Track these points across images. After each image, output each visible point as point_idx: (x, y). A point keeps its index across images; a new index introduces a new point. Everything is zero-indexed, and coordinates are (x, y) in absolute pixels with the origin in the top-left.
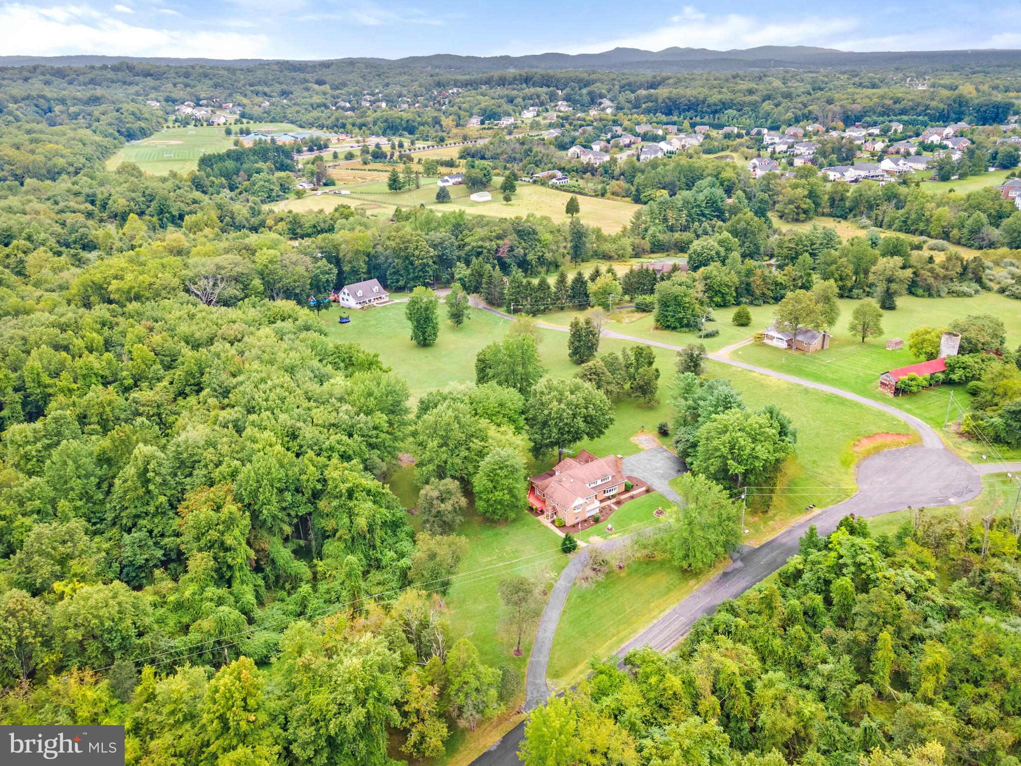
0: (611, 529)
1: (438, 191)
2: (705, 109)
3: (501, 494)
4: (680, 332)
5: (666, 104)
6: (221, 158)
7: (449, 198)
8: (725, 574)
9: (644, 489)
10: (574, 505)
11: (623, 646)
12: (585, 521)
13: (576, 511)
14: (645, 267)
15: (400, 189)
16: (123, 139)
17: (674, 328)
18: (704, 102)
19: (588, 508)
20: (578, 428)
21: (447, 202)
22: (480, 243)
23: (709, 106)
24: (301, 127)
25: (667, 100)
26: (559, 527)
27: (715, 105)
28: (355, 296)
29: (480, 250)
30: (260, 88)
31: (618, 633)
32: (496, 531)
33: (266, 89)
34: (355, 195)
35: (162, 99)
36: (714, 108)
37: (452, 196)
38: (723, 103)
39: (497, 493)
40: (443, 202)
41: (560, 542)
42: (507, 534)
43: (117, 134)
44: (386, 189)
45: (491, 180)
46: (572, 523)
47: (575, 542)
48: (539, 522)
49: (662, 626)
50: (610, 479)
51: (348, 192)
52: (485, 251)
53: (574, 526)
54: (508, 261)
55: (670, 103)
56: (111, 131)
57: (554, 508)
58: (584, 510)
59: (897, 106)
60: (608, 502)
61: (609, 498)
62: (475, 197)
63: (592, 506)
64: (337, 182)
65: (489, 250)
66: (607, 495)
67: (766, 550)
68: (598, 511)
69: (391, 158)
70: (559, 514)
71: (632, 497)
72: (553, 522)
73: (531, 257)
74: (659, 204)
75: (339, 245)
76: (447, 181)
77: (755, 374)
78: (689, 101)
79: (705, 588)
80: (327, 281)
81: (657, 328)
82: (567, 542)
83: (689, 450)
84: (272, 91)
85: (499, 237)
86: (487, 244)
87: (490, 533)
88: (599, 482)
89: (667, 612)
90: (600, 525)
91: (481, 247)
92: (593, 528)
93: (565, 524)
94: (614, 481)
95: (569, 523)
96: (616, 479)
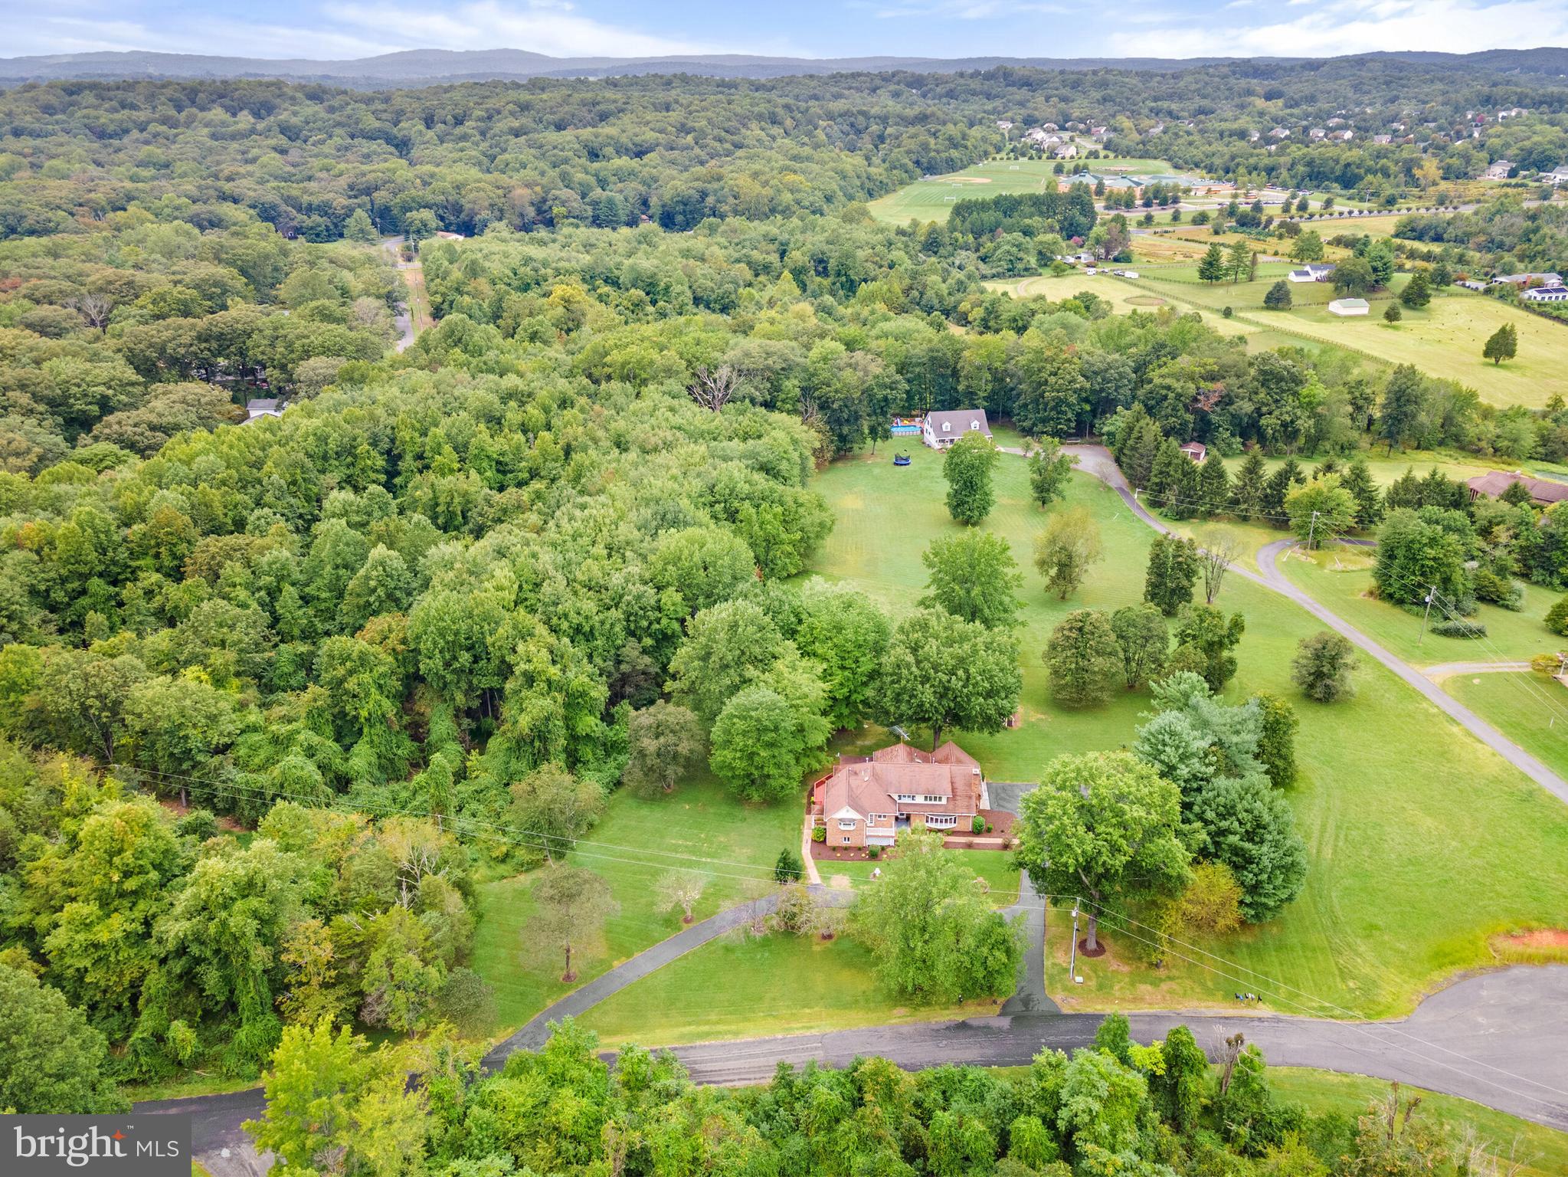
1: (1270, 289)
4: (1408, 611)
6: (983, 206)
7: (1289, 302)
8: (963, 1026)
11: (698, 1043)
12: (859, 849)
13: (844, 827)
14: (1438, 477)
15: (1217, 278)
16: (918, 171)
17: (1400, 602)
19: (871, 831)
21: (1282, 310)
22: (1168, 381)
24: (1177, 167)
26: (814, 841)
28: (938, 429)
29: (1164, 392)
30: (1165, 105)
31: (717, 1023)
33: (1174, 106)
34: (1142, 282)
35: (1019, 118)
37: (1295, 299)
40: (1275, 309)
43: (911, 165)
44: (1195, 276)
45: (1388, 280)
46: (836, 845)
49: (780, 1048)
51: (1134, 275)
52: (1171, 395)
54: (1214, 418)
56: (906, 161)
57: (822, 810)
58: (859, 830)
62: (1336, 306)
63: (881, 831)
64: (1135, 258)
65: (1179, 396)
66: (931, 825)
67: (1073, 1025)
68: (891, 842)
69: (1266, 227)
72: (813, 831)
73: (1268, 422)
75: (962, 350)
76: (1307, 274)
77: (1455, 729)
79: (905, 1030)
80: (886, 399)
81: (1371, 593)
84: (1183, 110)
85: (1212, 377)
86: (1177, 386)
88: (920, 799)
89: (814, 1032)
91: (1169, 388)
92: (858, 863)
93: (825, 841)
94: (951, 807)
95: (831, 841)
96: (955, 806)
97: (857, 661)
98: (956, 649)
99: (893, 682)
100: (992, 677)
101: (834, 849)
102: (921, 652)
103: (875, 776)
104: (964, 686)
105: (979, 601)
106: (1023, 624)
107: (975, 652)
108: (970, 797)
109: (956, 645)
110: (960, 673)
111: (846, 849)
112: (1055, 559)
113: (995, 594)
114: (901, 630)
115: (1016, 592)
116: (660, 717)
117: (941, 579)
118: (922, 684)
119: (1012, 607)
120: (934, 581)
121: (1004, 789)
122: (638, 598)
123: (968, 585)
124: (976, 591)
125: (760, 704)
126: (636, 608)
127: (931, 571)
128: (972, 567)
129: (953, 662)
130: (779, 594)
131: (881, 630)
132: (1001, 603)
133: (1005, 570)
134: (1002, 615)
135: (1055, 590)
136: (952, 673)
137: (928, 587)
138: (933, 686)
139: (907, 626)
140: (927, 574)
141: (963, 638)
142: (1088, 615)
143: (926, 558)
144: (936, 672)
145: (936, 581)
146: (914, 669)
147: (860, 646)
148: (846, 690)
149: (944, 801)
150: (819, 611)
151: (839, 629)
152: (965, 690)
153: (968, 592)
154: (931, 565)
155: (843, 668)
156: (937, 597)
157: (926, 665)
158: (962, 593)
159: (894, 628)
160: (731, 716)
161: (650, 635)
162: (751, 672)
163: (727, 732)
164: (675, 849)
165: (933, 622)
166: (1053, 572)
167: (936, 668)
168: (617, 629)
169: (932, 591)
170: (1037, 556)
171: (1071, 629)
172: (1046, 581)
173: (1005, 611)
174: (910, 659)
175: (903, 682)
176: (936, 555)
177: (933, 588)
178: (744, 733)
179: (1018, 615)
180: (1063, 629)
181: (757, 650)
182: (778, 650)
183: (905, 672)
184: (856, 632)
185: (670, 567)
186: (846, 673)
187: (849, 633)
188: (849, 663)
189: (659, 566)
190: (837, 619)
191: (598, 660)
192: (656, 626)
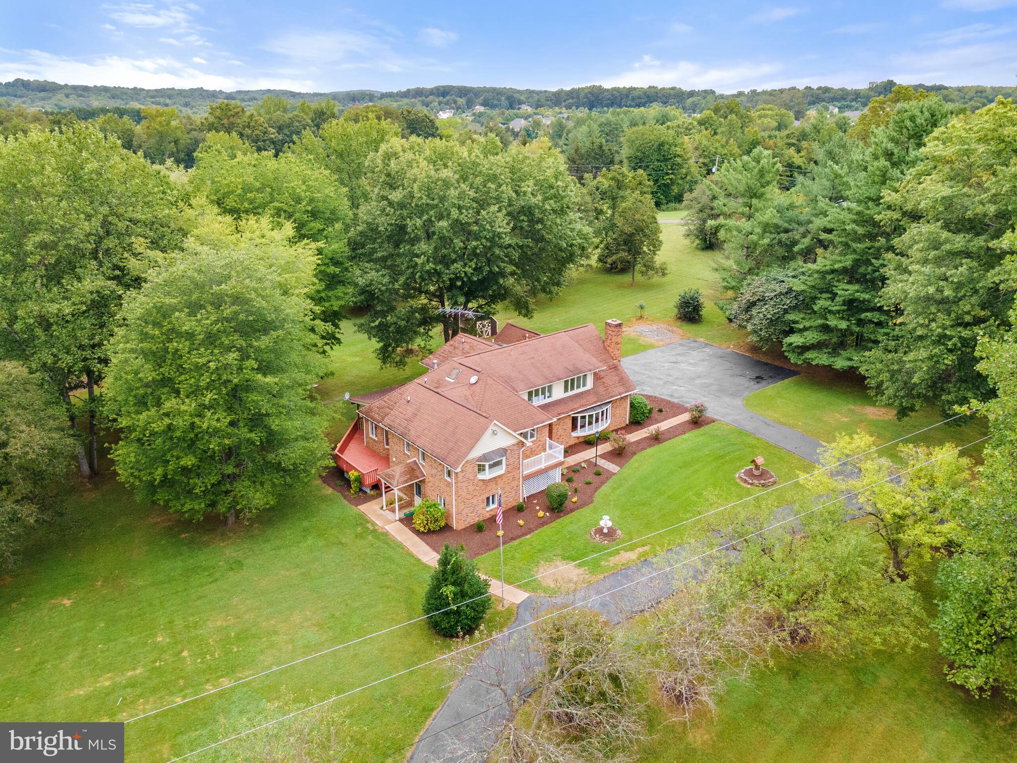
0: (610, 534)
2: (629, 102)
3: (189, 406)
5: (588, 99)
9: (685, 417)
10: (478, 452)
12: (520, 509)
13: (487, 475)
18: (627, 96)
19: (530, 466)
20: (494, 240)
23: (633, 99)
25: (589, 95)
26: (426, 534)
27: (640, 98)
32: (203, 557)
36: (638, 101)
38: (648, 97)
39: (170, 404)
41: (422, 589)
42: (239, 564)
46: (473, 519)
47: (481, 589)
48: (363, 520)
50: (590, 384)
53: (479, 528)
55: (592, 98)
57: (412, 470)
58: (514, 468)
59: (827, 95)
60: (589, 454)
61: (588, 443)
63: (542, 461)
66: (580, 433)
68: (556, 476)
70: (427, 489)
71: (656, 439)
72: (408, 520)
74: (600, 125)
78: (613, 95)
82: (448, 590)
83: (791, 317)
87: (173, 566)
88: (558, 393)
90: (566, 523)
94: (601, 390)
95: (464, 518)
96: (605, 386)
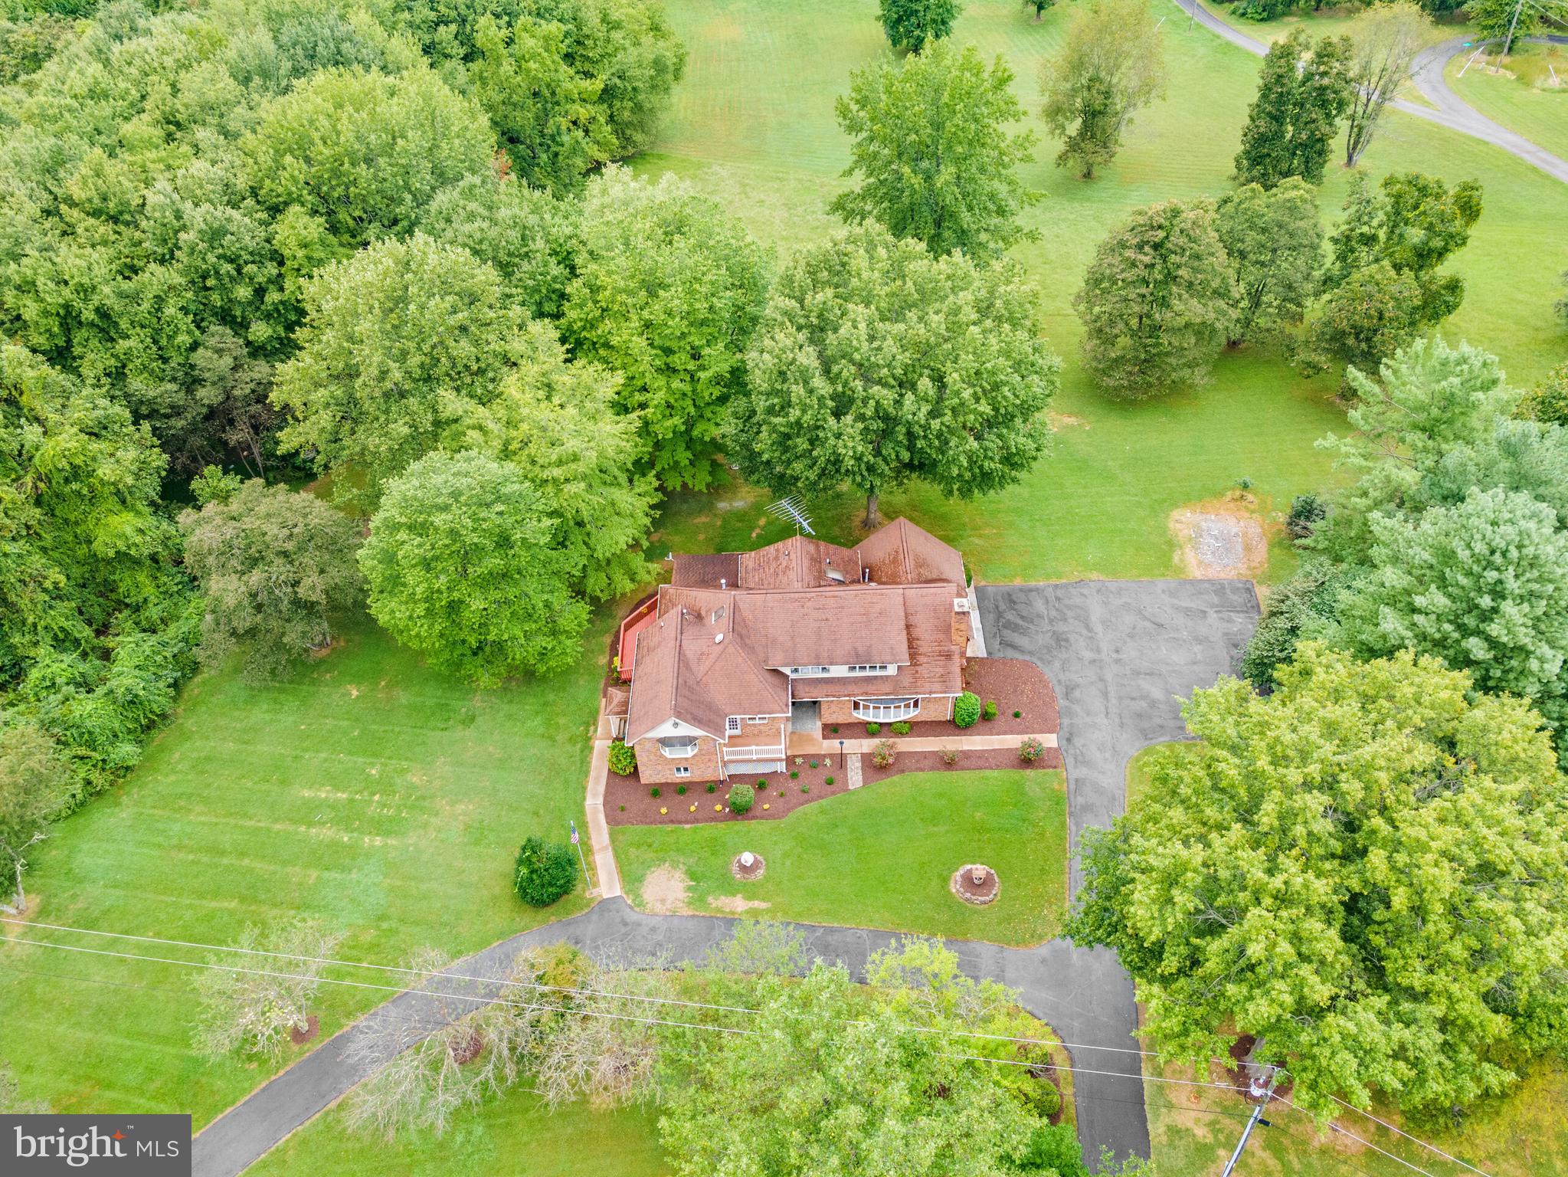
0: (749, 870)
10: (657, 734)
12: (710, 789)
50: (890, 671)
58: (709, 753)
61: (867, 731)
66: (863, 716)
68: (780, 767)
71: (948, 763)
88: (839, 671)
92: (708, 830)
93: (635, 772)
94: (907, 680)
95: (647, 776)
96: (916, 677)
97: (696, 356)
98: (912, 326)
99: (770, 411)
100: (996, 387)
101: (657, 791)
102: (831, 338)
103: (740, 630)
104: (934, 414)
105: (950, 196)
106: (1033, 237)
107: (955, 328)
108: (948, 656)
109: (912, 315)
110: (925, 384)
111: (683, 789)
112: (1078, 103)
113: (983, 179)
114: (788, 280)
115: (1019, 171)
116: (248, 523)
117: (875, 156)
118: (837, 414)
119: (1013, 204)
120: (861, 159)
121: (1010, 599)
122: (215, 235)
123: (925, 164)
124: (945, 175)
125: (456, 495)
126: (211, 258)
127: (853, 139)
128: (938, 126)
129: (905, 358)
130: (523, 213)
131: (747, 282)
132: (992, 197)
133: (1002, 127)
134: (995, 221)
135: (1075, 164)
136: (906, 384)
137: (850, 172)
138: (861, 417)
139: (800, 274)
140: (844, 147)
141: (926, 296)
142: (1176, 213)
143: (844, 112)
144: (868, 380)
145: (866, 159)
146: (819, 382)
147: (703, 323)
148: (677, 420)
149: (892, 670)
150: (610, 248)
151: (653, 287)
152: (935, 424)
153: (928, 178)
154: (853, 127)
155: (670, 370)
156: (868, 193)
157: (848, 370)
158: (917, 181)
159: (772, 275)
160: (393, 527)
161: (268, 316)
162: (451, 402)
163: (389, 558)
164: (307, 814)
165: (859, 261)
166: (1074, 127)
167: (865, 371)
168: (170, 311)
169: (858, 182)
170: (1045, 100)
171: (1140, 247)
172: (1059, 145)
173: (1001, 212)
174: (808, 358)
175: (794, 413)
176: (863, 103)
177: (859, 174)
178: (427, 564)
179: (1023, 219)
180: (1123, 245)
181: (464, 349)
182: (517, 346)
183: (797, 391)
184: (691, 292)
185: (288, 159)
186: (676, 384)
187: (674, 298)
188: (680, 360)
189: (266, 160)
190: (647, 264)
191: (137, 384)
192: (273, 297)
